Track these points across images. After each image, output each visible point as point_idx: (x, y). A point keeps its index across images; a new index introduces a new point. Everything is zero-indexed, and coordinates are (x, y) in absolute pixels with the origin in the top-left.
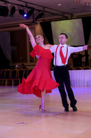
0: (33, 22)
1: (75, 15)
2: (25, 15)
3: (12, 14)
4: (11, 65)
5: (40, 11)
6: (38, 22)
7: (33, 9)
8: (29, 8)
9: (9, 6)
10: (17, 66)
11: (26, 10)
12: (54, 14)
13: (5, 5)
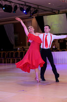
0: (31, 16)
1: (61, 11)
2: (25, 12)
3: (15, 11)
4: (14, 48)
5: (35, 8)
6: (34, 17)
7: (30, 7)
8: (27, 6)
9: (13, 5)
10: (19, 49)
11: (25, 8)
12: (46, 11)
13: (10, 4)
